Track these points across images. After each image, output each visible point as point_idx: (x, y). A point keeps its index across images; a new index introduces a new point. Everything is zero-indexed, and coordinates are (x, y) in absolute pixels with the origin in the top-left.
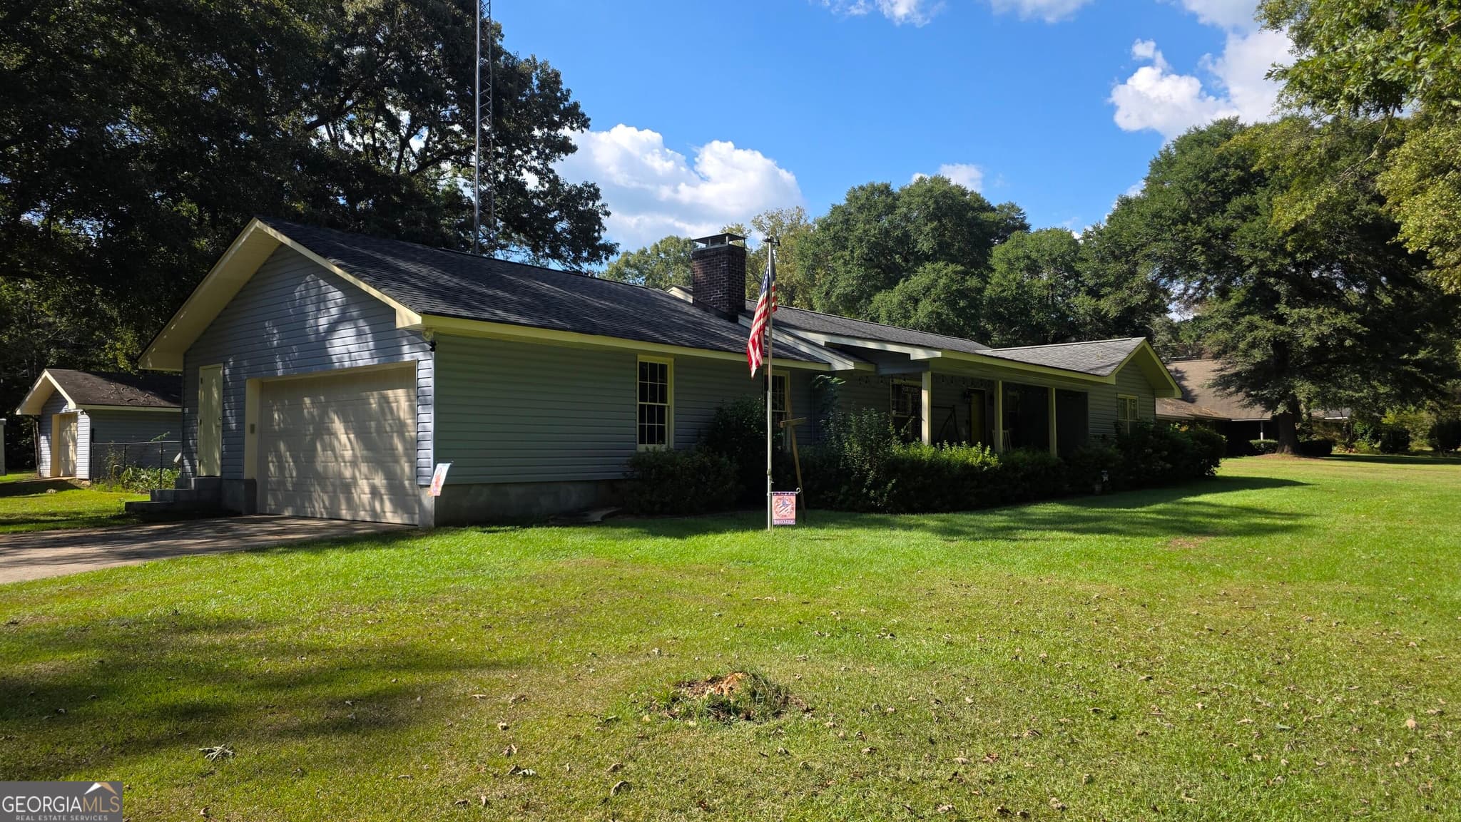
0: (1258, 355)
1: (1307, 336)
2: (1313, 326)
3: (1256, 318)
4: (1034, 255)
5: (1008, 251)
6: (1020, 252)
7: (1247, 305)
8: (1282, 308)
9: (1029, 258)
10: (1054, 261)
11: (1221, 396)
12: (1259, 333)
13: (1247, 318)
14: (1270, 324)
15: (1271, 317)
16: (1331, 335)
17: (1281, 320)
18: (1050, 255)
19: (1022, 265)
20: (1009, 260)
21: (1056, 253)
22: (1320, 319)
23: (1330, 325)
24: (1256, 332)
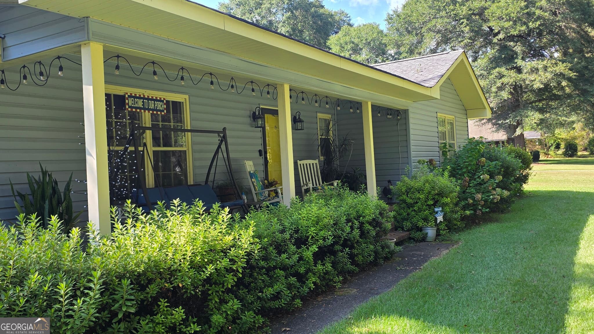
0: (505, 95)
1: (537, 80)
2: (541, 72)
3: (503, 70)
4: (356, 41)
5: (340, 39)
6: (347, 39)
7: (496, 62)
8: (519, 62)
9: (353, 43)
10: (369, 43)
11: (478, 125)
12: (505, 80)
13: (497, 69)
14: (513, 73)
15: (513, 68)
16: (553, 79)
17: (519, 70)
18: (366, 40)
19: (349, 47)
20: (341, 44)
21: (370, 39)
22: (545, 68)
23: (552, 72)
24: (503, 79)
